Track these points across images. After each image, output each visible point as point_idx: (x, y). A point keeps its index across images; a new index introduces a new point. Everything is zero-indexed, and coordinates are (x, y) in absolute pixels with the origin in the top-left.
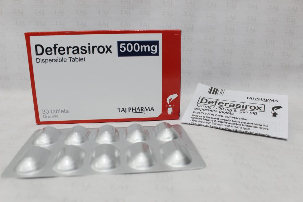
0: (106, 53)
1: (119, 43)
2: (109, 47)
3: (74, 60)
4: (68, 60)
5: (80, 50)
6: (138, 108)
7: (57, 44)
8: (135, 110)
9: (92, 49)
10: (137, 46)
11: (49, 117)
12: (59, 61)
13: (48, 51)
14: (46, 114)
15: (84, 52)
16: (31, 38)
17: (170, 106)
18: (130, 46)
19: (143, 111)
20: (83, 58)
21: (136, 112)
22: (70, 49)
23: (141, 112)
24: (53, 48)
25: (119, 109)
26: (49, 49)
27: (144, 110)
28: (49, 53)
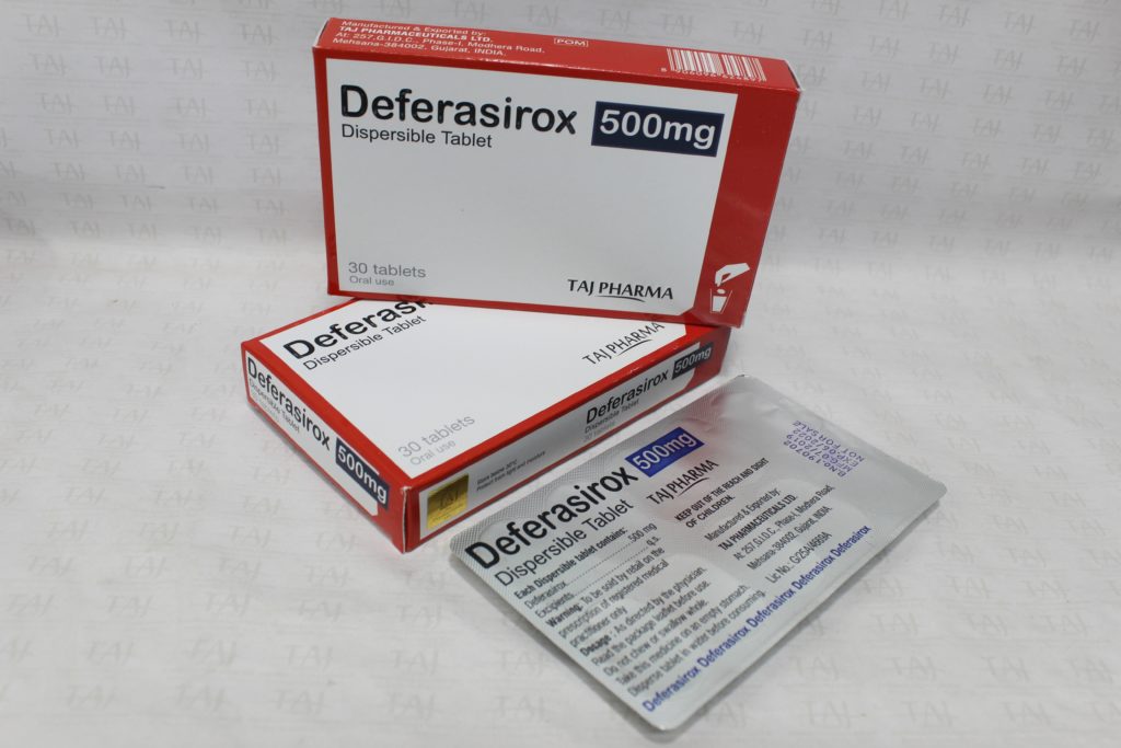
0: (559, 130)
1: (601, 107)
2: (567, 114)
3: (457, 141)
4: (440, 138)
5: (479, 116)
6: (629, 287)
7: (410, 92)
8: (619, 289)
9: (515, 116)
10: (653, 123)
11: (368, 281)
12: (413, 140)
13: (380, 106)
14: (358, 274)
15: (490, 121)
16: (331, 64)
17: (721, 291)
18: (632, 120)
19: (641, 295)
20: (486, 137)
21: (620, 295)
22: (447, 109)
23: (633, 296)
24: (397, 100)
25: (573, 282)
26: (383, 103)
27: (643, 292)
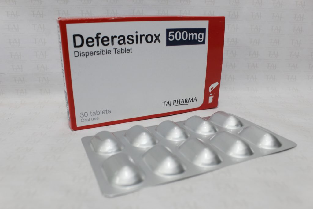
0: (155, 42)
1: (168, 31)
2: (157, 35)
3: (120, 52)
4: (113, 51)
5: (127, 40)
6: (183, 100)
7: (100, 34)
8: (180, 102)
9: (139, 38)
10: (185, 34)
11: (88, 120)
12: (103, 54)
13: (88, 42)
14: (84, 118)
15: (131, 42)
16: (68, 26)
17: (211, 94)
18: (178, 34)
19: (187, 102)
20: (130, 49)
21: (180, 104)
22: (115, 39)
23: (184, 103)
24: (95, 38)
26: (90, 40)
27: (188, 101)
28: (90, 44)
